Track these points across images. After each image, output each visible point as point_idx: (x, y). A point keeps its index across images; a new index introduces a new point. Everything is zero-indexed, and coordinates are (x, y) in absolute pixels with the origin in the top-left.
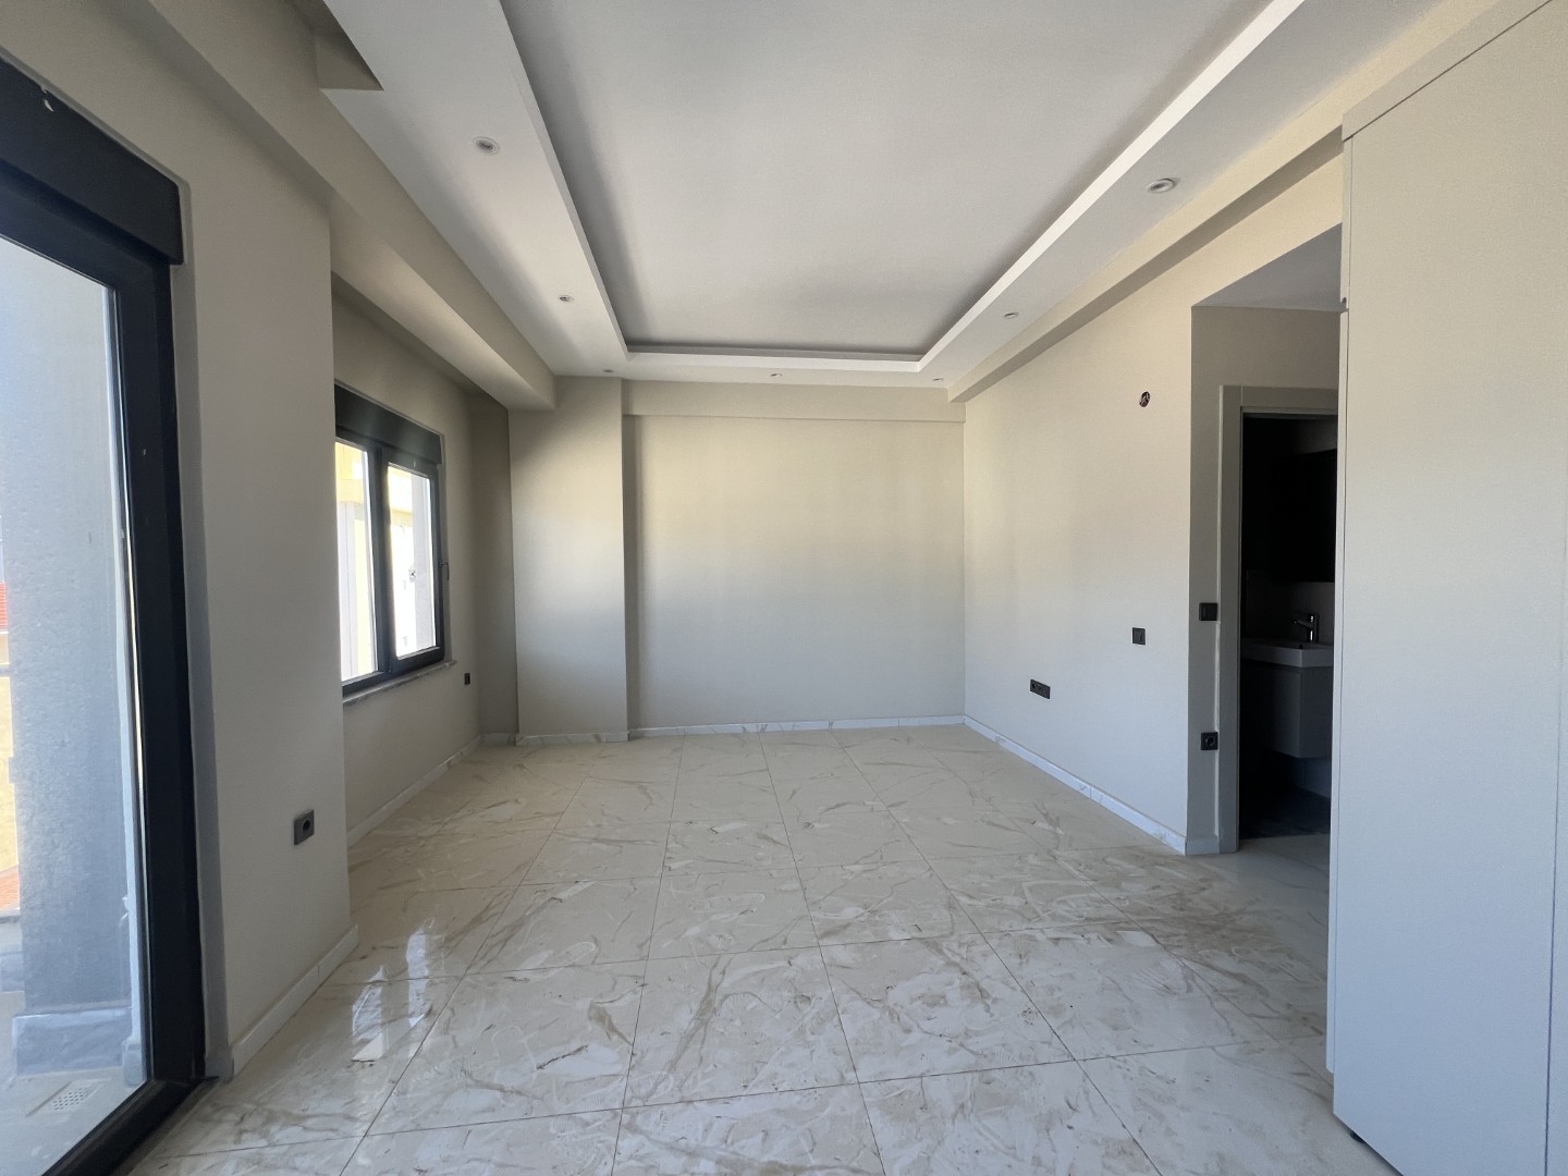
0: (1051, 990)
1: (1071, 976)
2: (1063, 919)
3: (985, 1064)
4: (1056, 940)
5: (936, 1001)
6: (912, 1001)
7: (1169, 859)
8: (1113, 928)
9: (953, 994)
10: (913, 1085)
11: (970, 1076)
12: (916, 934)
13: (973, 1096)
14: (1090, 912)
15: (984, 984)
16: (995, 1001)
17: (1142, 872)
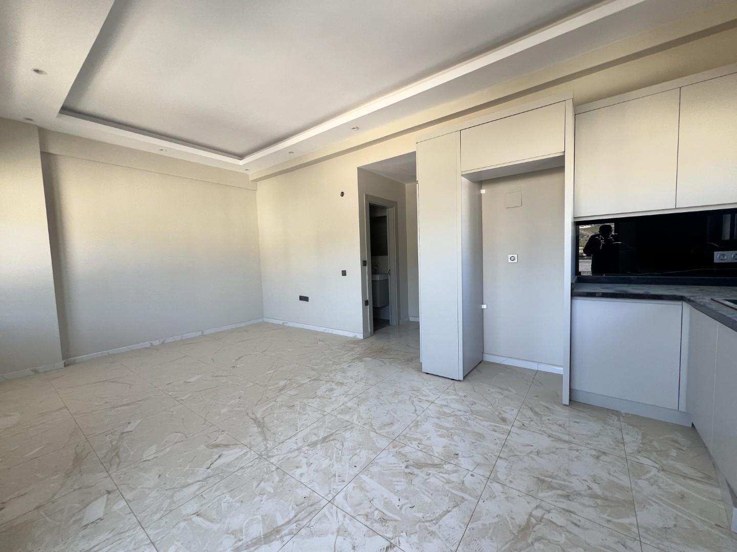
0: (357, 376)
1: (360, 372)
2: (347, 361)
3: (356, 395)
4: (349, 366)
5: (332, 390)
6: (325, 392)
7: (360, 341)
8: (360, 359)
9: (335, 387)
10: (343, 407)
11: (354, 399)
12: (310, 379)
13: (359, 401)
14: (351, 358)
15: (340, 381)
16: (346, 383)
17: (357, 346)
